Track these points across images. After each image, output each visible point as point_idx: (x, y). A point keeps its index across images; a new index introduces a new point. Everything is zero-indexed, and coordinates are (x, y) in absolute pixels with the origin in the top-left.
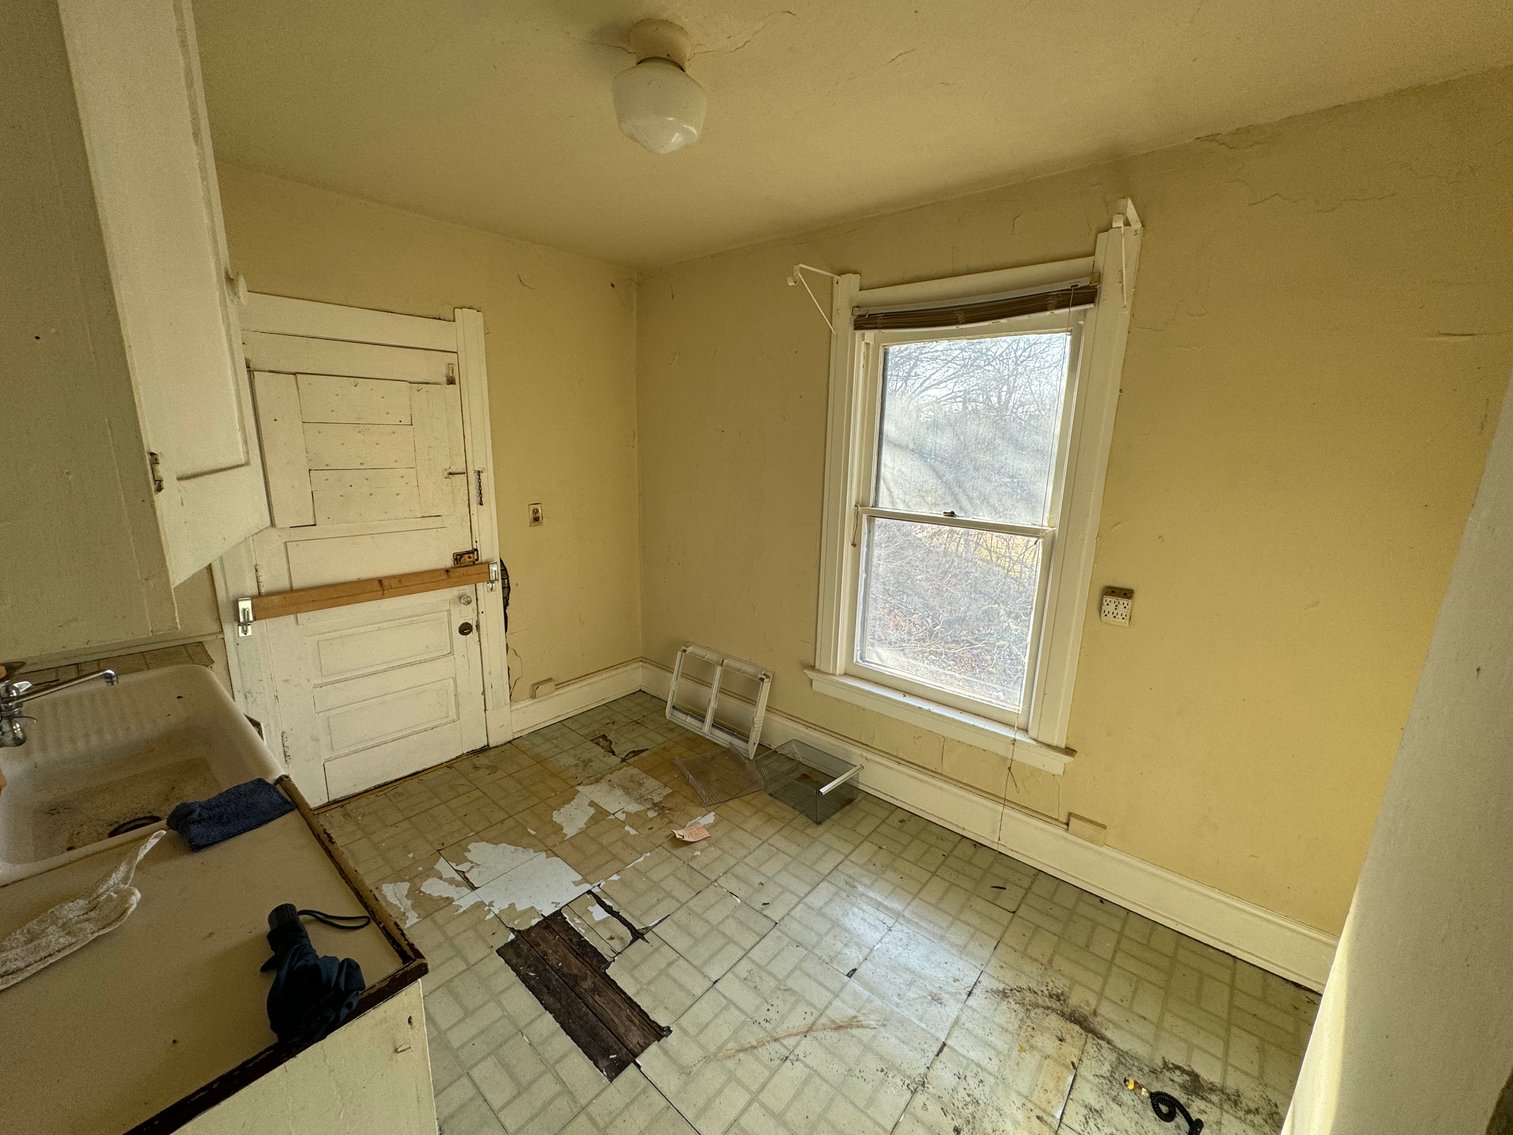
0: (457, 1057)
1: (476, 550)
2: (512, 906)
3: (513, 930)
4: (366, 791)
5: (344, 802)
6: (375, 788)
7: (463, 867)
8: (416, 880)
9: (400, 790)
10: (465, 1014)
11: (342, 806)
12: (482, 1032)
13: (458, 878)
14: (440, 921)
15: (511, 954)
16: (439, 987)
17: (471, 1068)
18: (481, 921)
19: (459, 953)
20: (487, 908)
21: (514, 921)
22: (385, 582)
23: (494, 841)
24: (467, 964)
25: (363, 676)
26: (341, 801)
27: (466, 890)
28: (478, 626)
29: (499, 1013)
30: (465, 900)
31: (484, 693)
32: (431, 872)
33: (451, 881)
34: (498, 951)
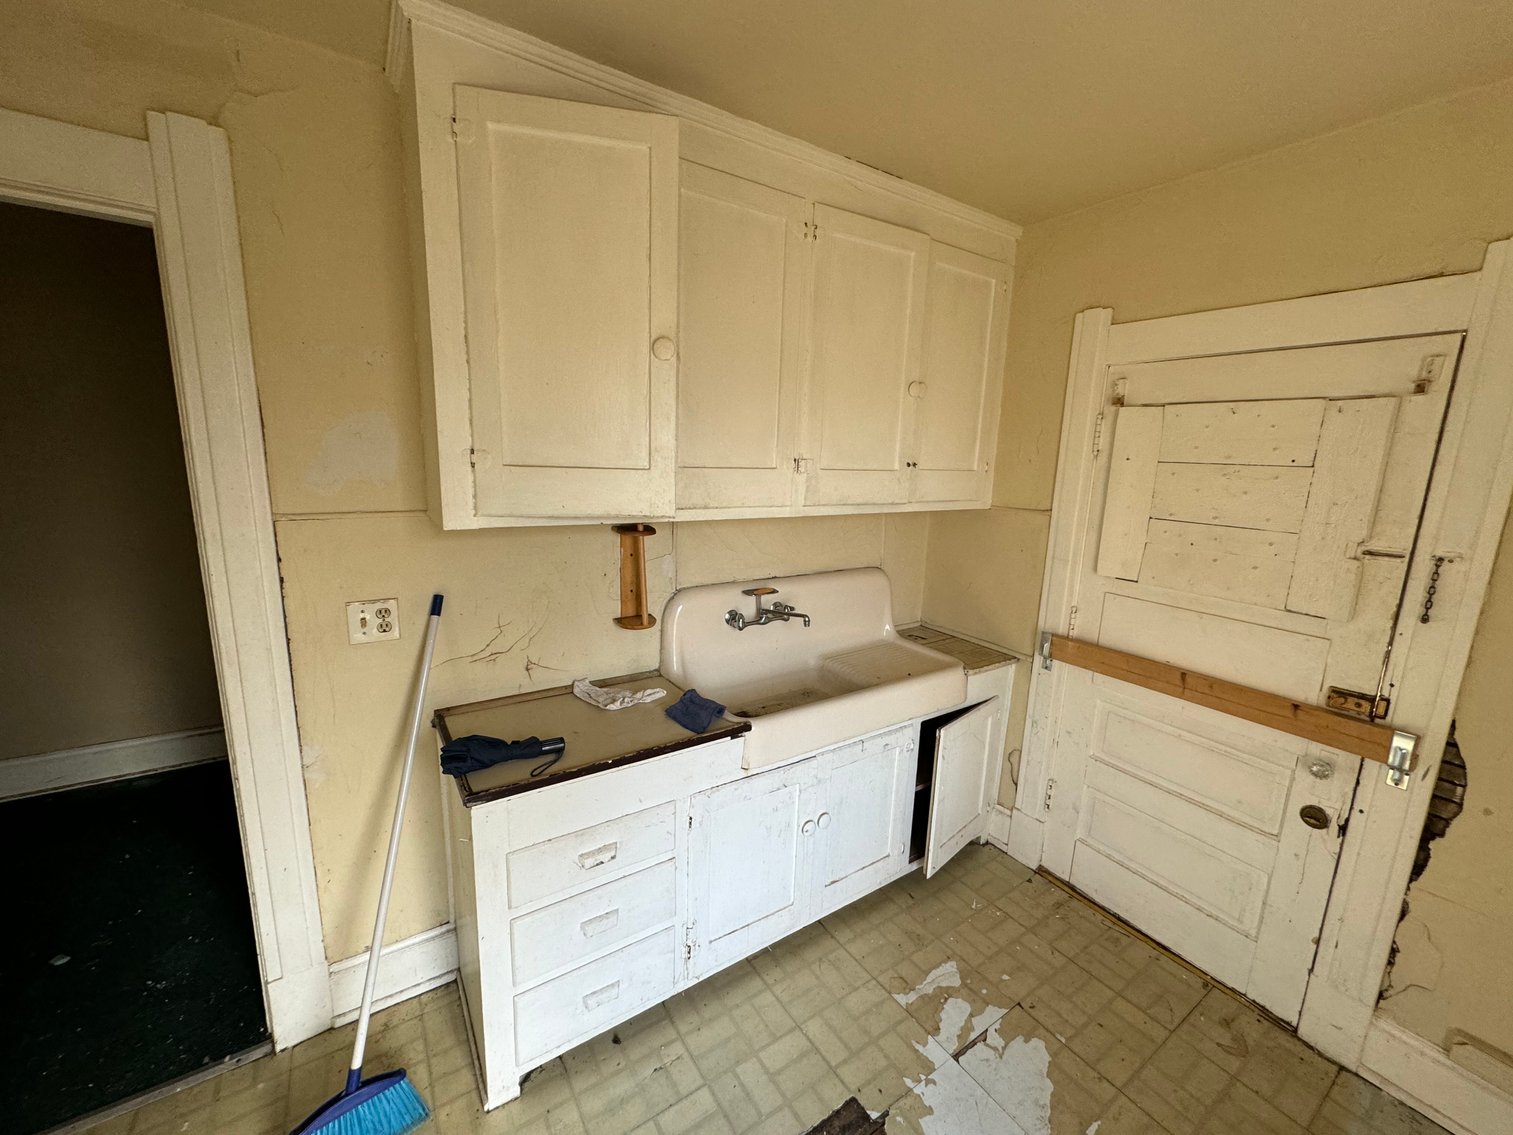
0: (725, 1072)
1: (1388, 701)
2: (930, 1111)
3: (885, 1115)
4: (1103, 908)
5: (1077, 896)
6: (1115, 915)
7: (994, 1039)
8: (964, 992)
9: (1125, 940)
10: (772, 1074)
11: (1071, 897)
12: (748, 1094)
13: (973, 1036)
14: (901, 1028)
15: (852, 1116)
16: (811, 1042)
17: (709, 1087)
18: (902, 1075)
19: (854, 1054)
20: (923, 1077)
21: (902, 1115)
22: (1189, 679)
23: (1054, 1070)
24: (837, 1066)
25: (1135, 776)
26: (1077, 893)
27: (954, 1047)
28: (1343, 829)
29: (765, 1109)
30: (936, 1050)
31: (1318, 942)
32: (979, 1004)
33: (967, 1028)
34: (853, 1100)
